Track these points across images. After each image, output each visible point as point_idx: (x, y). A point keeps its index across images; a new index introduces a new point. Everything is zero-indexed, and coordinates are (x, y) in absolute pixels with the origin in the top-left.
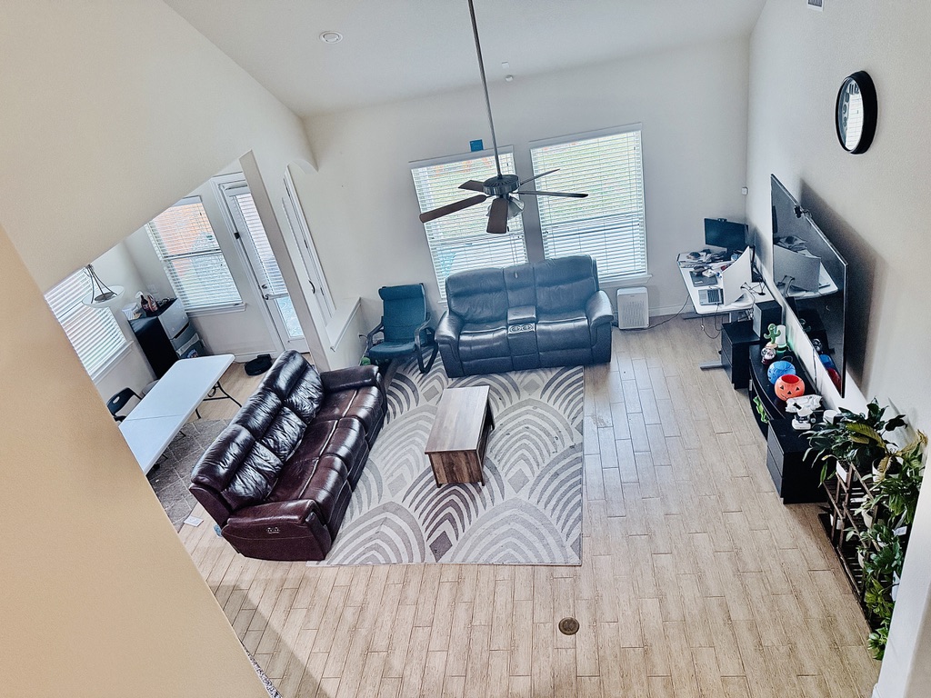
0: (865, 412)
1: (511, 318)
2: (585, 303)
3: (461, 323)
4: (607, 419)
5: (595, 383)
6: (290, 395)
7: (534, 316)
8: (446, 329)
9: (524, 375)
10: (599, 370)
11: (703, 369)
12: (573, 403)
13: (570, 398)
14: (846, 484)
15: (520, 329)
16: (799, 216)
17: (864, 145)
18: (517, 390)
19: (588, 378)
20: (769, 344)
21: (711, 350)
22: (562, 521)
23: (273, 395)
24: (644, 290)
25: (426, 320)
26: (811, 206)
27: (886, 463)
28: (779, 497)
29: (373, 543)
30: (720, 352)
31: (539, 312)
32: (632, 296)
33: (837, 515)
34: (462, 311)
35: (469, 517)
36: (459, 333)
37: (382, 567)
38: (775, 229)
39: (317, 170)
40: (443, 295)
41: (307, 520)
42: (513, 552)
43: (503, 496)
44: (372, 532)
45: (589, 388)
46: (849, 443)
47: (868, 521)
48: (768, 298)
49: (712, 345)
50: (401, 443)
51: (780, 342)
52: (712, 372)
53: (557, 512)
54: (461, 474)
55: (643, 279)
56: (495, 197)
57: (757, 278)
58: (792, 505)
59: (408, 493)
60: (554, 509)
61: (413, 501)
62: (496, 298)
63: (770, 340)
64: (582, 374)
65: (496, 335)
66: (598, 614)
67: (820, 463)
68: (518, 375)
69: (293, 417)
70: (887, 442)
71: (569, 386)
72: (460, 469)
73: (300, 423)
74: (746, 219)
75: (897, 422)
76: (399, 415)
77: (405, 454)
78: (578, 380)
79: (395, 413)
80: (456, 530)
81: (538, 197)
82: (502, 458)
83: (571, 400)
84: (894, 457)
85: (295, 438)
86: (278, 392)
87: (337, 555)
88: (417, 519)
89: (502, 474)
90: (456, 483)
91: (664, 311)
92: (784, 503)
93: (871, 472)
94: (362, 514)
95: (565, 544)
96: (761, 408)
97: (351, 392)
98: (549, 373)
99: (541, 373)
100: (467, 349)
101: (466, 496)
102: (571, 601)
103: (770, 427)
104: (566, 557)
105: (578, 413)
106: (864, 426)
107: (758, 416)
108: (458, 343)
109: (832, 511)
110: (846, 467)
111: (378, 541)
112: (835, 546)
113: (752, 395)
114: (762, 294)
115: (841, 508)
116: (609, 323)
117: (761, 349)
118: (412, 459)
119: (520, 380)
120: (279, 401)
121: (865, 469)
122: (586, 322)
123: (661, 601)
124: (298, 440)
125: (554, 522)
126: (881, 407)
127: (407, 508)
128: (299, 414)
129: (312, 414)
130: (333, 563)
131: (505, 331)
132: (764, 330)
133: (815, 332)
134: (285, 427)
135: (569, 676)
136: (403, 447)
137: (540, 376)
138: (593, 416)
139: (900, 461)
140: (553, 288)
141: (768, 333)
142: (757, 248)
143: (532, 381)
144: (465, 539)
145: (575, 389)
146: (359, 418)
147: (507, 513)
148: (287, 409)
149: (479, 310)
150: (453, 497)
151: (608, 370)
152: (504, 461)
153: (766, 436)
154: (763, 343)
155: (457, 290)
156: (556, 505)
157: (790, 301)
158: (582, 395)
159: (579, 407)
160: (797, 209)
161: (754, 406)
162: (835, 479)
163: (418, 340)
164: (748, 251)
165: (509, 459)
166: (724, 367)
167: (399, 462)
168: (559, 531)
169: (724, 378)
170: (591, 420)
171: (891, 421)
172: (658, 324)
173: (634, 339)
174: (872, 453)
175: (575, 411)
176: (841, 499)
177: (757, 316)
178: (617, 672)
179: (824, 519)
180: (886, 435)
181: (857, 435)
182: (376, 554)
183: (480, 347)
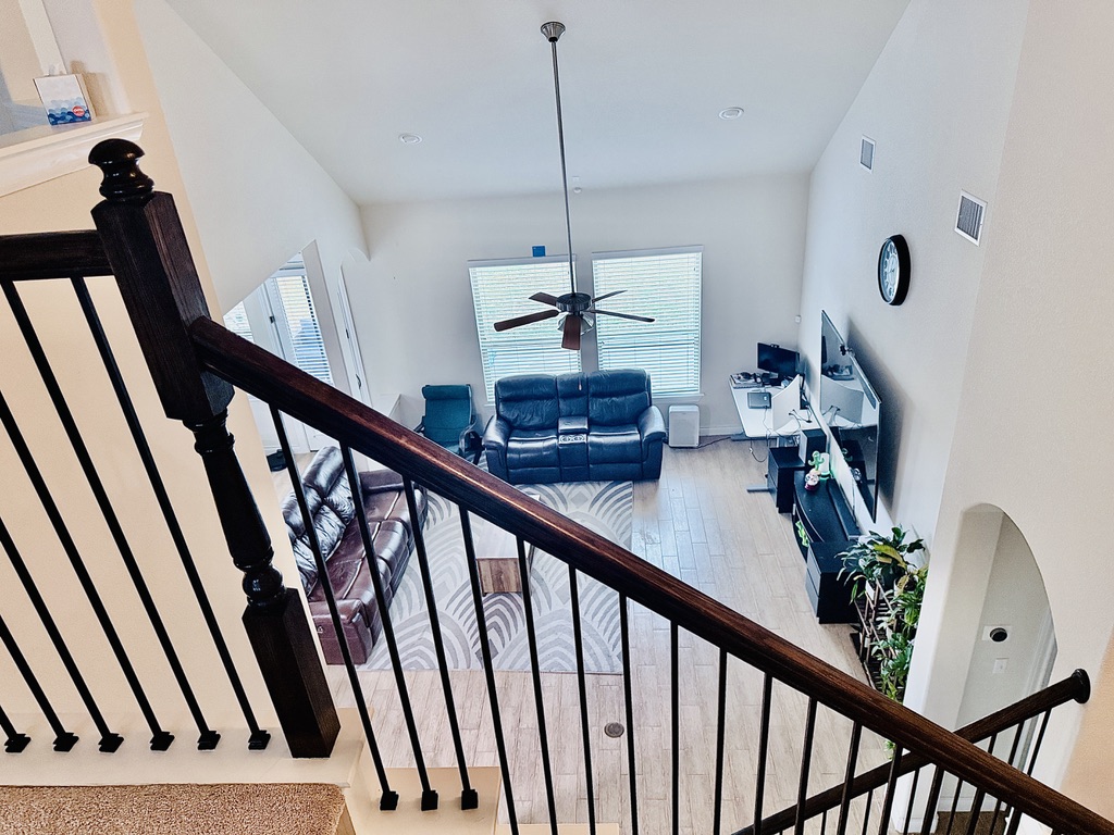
0: (890, 536)
1: (562, 427)
2: (636, 419)
3: (510, 428)
4: (655, 536)
5: (644, 499)
6: (330, 493)
7: (586, 427)
8: (493, 435)
9: (572, 486)
10: (648, 487)
11: (749, 491)
12: (621, 519)
13: (619, 512)
14: (873, 602)
15: (571, 439)
16: (844, 354)
17: (900, 298)
18: (564, 502)
19: (636, 495)
20: (813, 471)
21: (757, 472)
22: (608, 633)
23: (313, 491)
24: (696, 409)
25: (471, 424)
26: (855, 346)
27: (905, 580)
28: (815, 616)
29: (417, 648)
30: (766, 476)
31: (590, 423)
32: (684, 413)
33: (866, 634)
34: (511, 417)
35: (516, 626)
36: (507, 439)
37: (426, 673)
38: (824, 359)
39: (369, 258)
40: (491, 397)
41: (354, 620)
42: (560, 661)
43: (550, 608)
44: (414, 639)
45: (638, 503)
46: (876, 563)
47: (889, 633)
48: (814, 426)
49: (758, 468)
50: (442, 550)
51: (823, 469)
52: (757, 494)
53: (604, 624)
54: (508, 583)
55: (696, 397)
56: (567, 313)
57: (804, 405)
58: (827, 625)
59: (452, 600)
60: (601, 621)
61: (457, 609)
62: (546, 406)
63: (814, 467)
64: (631, 490)
65: (547, 444)
66: (642, 720)
67: (852, 582)
68: (565, 486)
69: (332, 516)
70: (907, 563)
71: (618, 500)
72: (508, 579)
73: (340, 523)
74: (797, 347)
75: (917, 545)
76: (439, 522)
77: (446, 562)
78: (626, 496)
79: (435, 519)
80: (502, 638)
81: (597, 315)
82: (549, 570)
83: (620, 515)
84: (911, 575)
85: (335, 538)
86: (318, 489)
87: (377, 660)
88: (461, 626)
89: (550, 586)
90: (503, 593)
91: (713, 431)
92: (820, 623)
93: (893, 588)
94: (403, 621)
95: (611, 653)
96: (803, 533)
97: (392, 494)
98: (597, 486)
99: (590, 486)
100: (515, 456)
101: (512, 605)
102: (616, 707)
103: (810, 550)
104: (612, 666)
105: (627, 528)
106: (888, 548)
107: (799, 540)
108: (507, 450)
109: (860, 629)
110: (873, 586)
111: (422, 648)
112: (862, 662)
113: (795, 519)
114: (809, 422)
115: (868, 625)
116: (660, 439)
117: (806, 474)
118: (455, 568)
119: (568, 492)
120: (319, 499)
121: (888, 586)
122: (637, 437)
123: (702, 708)
124: (338, 540)
125: (601, 634)
126: (903, 531)
127: (451, 615)
128: (338, 514)
129: (351, 515)
130: (374, 668)
131: (555, 441)
132: (809, 457)
133: (855, 461)
134: (325, 526)
135: (614, 775)
136: (445, 555)
137: (588, 488)
138: (641, 532)
139: (917, 578)
140: (606, 400)
141: (812, 460)
142: (806, 375)
143: (580, 494)
144: (512, 647)
145: (624, 505)
146: (402, 522)
147: (554, 624)
148: (326, 508)
149: (529, 417)
150: (499, 606)
151: (657, 486)
152: (551, 573)
153: (806, 558)
154: (808, 469)
155: (507, 394)
156: (603, 618)
157: (834, 430)
158: (631, 511)
159: (627, 523)
160: (842, 348)
161: (796, 529)
162: (864, 597)
163: (462, 444)
164: (798, 379)
165: (556, 571)
166: (770, 491)
167: (441, 569)
168: (606, 642)
169: (770, 501)
170: (639, 536)
171: (911, 544)
172: (707, 442)
173: (683, 457)
174: (893, 572)
175: (624, 526)
176: (869, 617)
177: (803, 443)
178: (659, 771)
179: (855, 638)
180: (908, 557)
181: (882, 555)
182: (420, 660)
183: (529, 455)
